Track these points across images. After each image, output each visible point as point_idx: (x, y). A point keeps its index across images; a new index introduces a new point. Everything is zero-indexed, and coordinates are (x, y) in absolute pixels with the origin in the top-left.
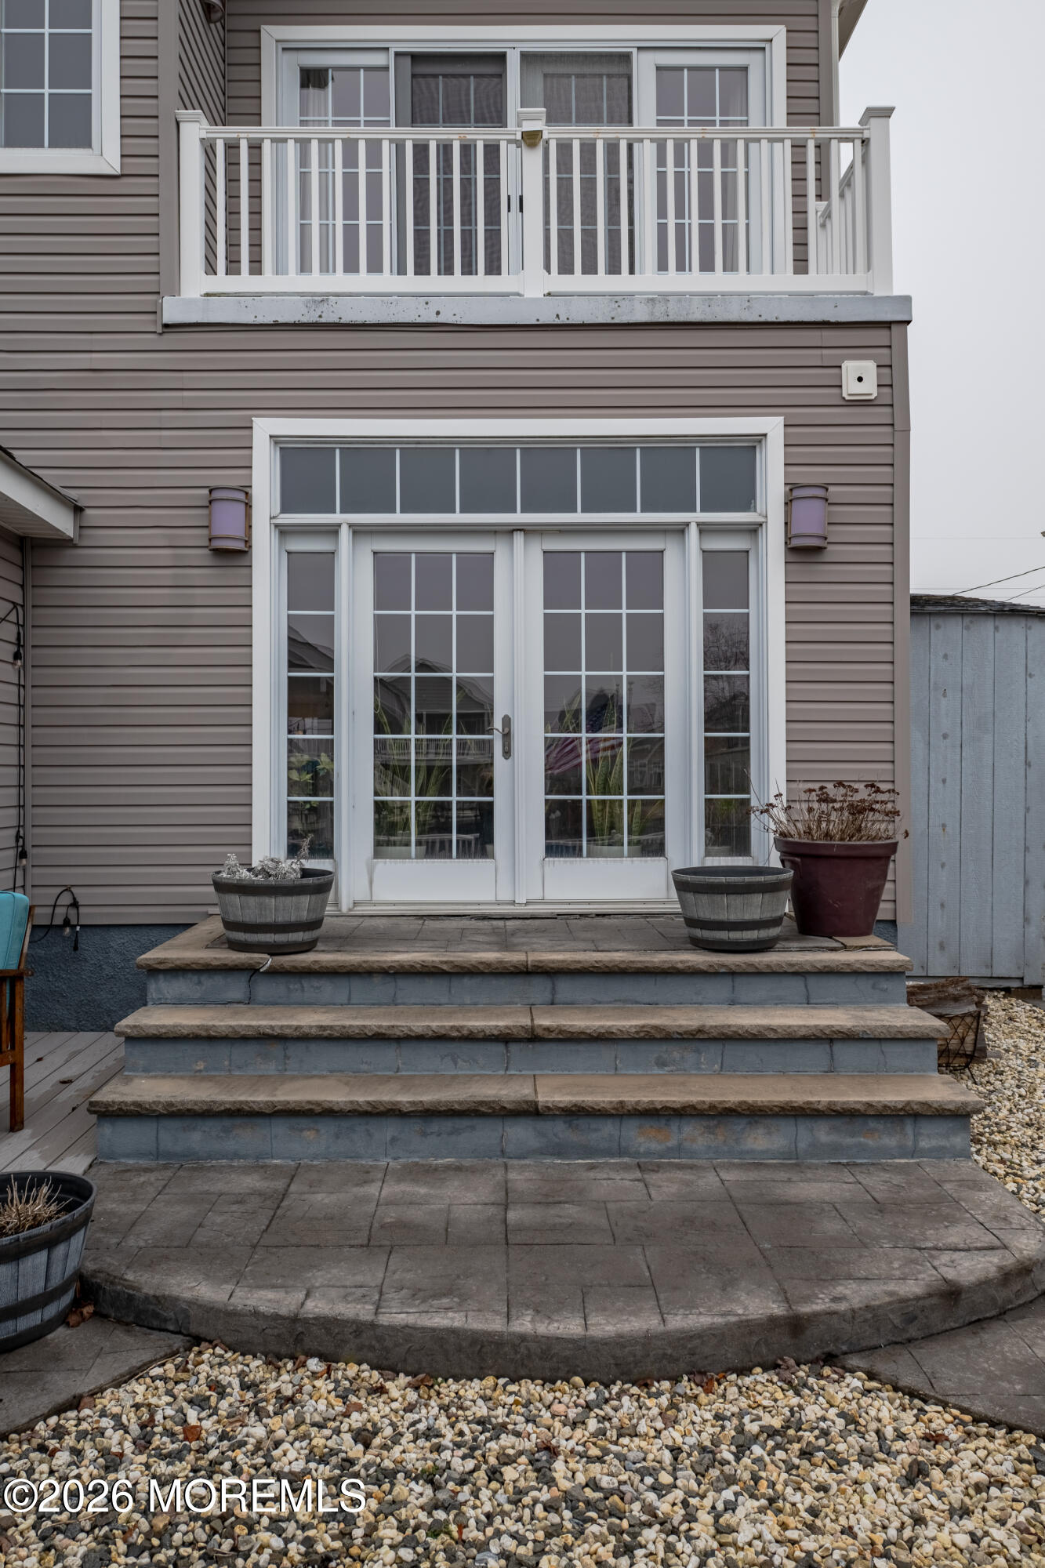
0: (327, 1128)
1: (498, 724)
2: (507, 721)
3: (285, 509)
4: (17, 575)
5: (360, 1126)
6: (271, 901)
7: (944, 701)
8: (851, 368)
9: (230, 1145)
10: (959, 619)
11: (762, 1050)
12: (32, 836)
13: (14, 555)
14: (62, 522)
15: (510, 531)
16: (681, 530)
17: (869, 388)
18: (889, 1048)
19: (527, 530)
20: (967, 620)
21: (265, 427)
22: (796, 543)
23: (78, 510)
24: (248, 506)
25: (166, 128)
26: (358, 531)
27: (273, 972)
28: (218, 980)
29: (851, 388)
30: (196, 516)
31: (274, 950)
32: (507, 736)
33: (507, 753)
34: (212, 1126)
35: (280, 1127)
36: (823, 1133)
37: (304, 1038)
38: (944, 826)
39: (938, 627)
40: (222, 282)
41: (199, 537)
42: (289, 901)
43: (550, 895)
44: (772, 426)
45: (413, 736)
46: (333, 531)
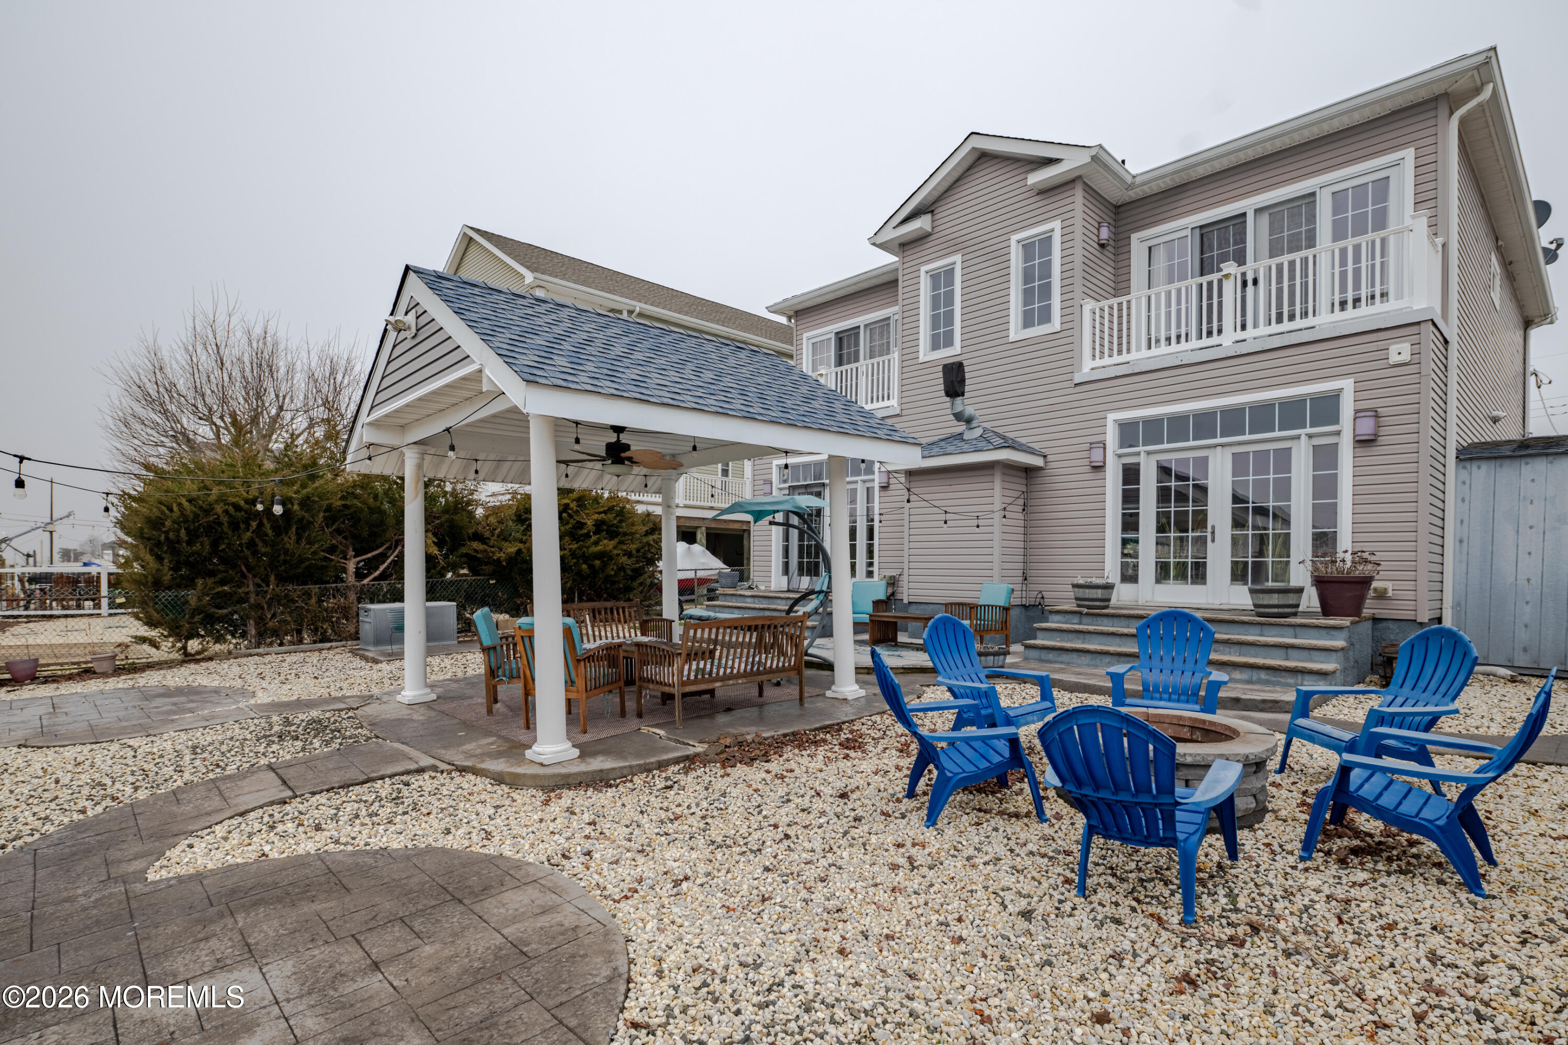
0: (1089, 656)
1: (1209, 529)
2: (1213, 527)
3: (1121, 447)
4: (1024, 481)
5: (1099, 657)
6: (1087, 591)
7: (1530, 507)
8: (1394, 349)
9: (1060, 659)
10: (1544, 458)
11: (1257, 649)
12: (1030, 573)
13: (1024, 475)
14: (1038, 462)
15: (1215, 446)
16: (1298, 437)
17: (1406, 357)
18: (1312, 653)
19: (1222, 445)
20: (1550, 458)
21: (1112, 417)
22: (1358, 438)
23: (1045, 457)
24: (1105, 448)
25: (1077, 309)
26: (1149, 453)
27: (1087, 614)
28: (1070, 616)
29: (1394, 358)
30: (1085, 454)
31: (1089, 607)
32: (1213, 533)
33: (1213, 541)
34: (1056, 653)
35: (1075, 655)
36: (1263, 675)
37: (1089, 633)
38: (1529, 580)
39: (1527, 463)
40: (1098, 363)
41: (1086, 462)
42: (1094, 591)
43: (1232, 602)
44: (1347, 385)
45: (1172, 535)
46: (1138, 454)
